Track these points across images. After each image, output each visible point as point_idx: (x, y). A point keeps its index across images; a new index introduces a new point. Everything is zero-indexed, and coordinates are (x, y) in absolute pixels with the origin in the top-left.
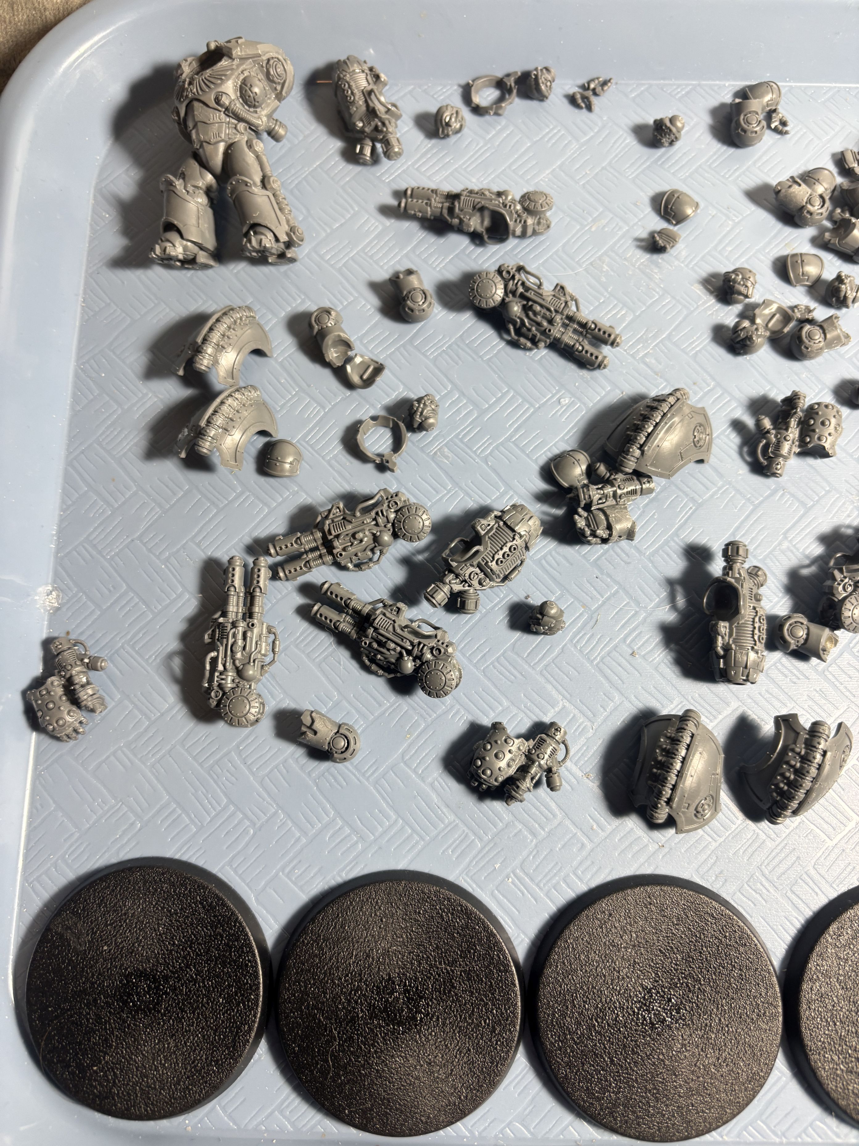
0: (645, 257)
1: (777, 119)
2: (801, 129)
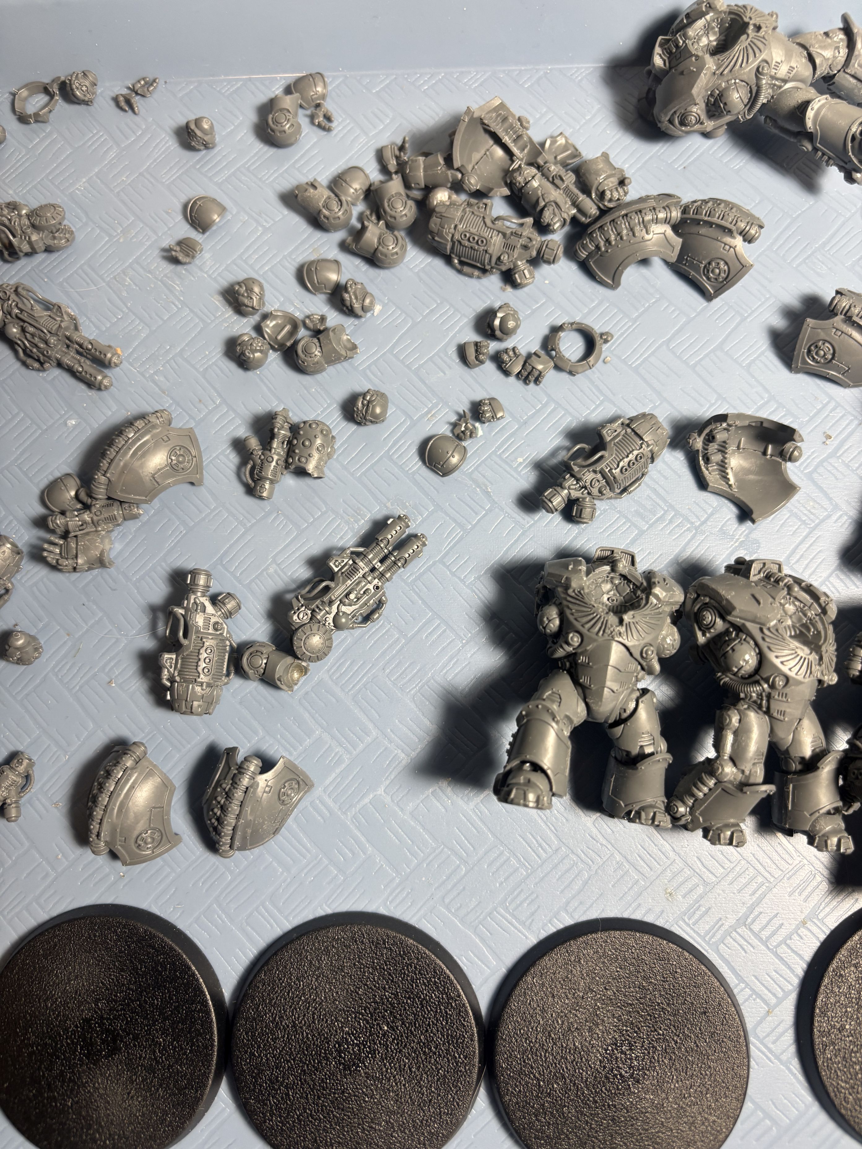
0: (168, 268)
1: (321, 114)
2: (349, 124)
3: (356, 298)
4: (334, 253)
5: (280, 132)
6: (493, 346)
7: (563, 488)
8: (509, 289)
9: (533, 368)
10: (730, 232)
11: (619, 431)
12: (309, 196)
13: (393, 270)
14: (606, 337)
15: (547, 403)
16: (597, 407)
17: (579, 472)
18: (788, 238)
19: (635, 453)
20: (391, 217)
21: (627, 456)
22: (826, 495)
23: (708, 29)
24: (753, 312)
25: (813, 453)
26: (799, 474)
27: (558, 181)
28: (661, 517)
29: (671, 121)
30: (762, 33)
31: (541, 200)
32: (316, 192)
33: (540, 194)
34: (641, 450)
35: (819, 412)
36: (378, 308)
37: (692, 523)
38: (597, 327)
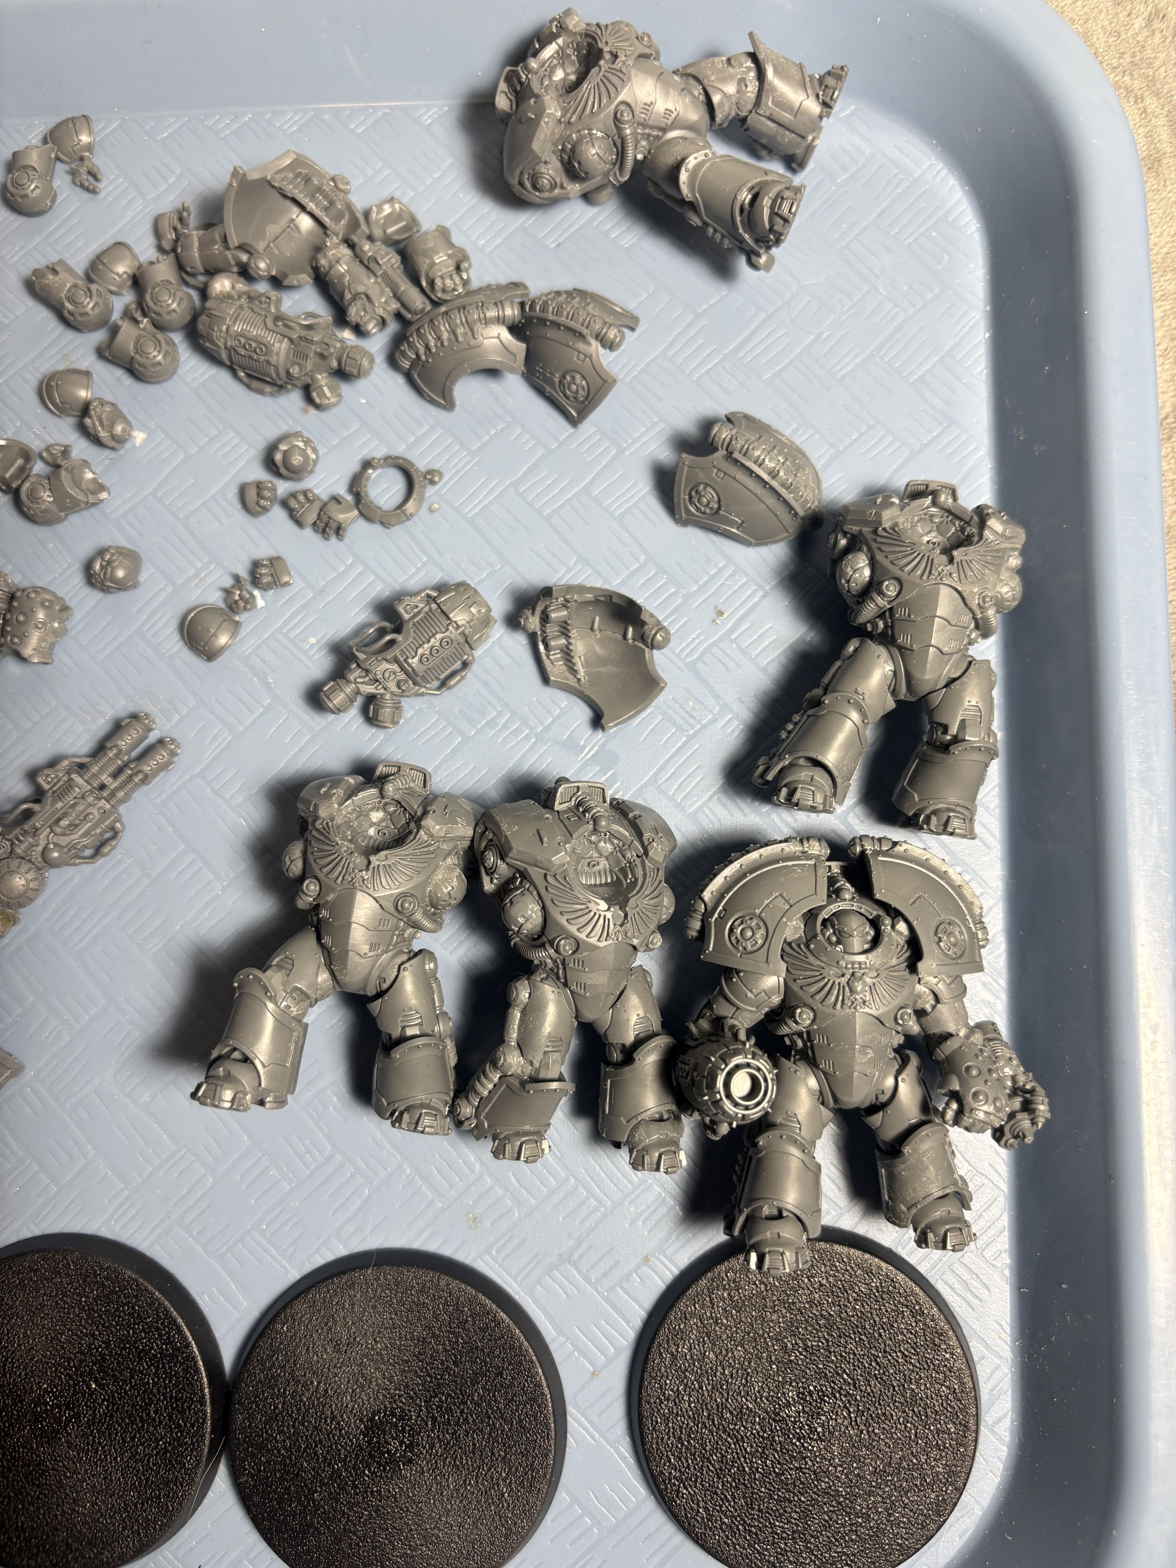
1: (83, 170)
2: (122, 183)
3: (102, 425)
4: (88, 361)
5: (21, 197)
6: (283, 487)
7: (348, 681)
8: (313, 411)
9: (330, 518)
10: (582, 336)
11: (421, 605)
12: (48, 285)
13: (165, 385)
14: (432, 476)
15: (352, 565)
16: (418, 570)
17: (365, 660)
18: (688, 340)
19: (439, 636)
20: (155, 313)
21: (429, 641)
22: (712, 691)
23: (561, 55)
24: (634, 441)
25: (699, 635)
26: (678, 663)
27: (372, 265)
28: (492, 720)
29: (521, 184)
30: (618, 64)
31: (346, 292)
32: (57, 278)
33: (347, 284)
34: (447, 634)
35: (712, 578)
36: (139, 436)
37: (531, 729)
38: (421, 463)
